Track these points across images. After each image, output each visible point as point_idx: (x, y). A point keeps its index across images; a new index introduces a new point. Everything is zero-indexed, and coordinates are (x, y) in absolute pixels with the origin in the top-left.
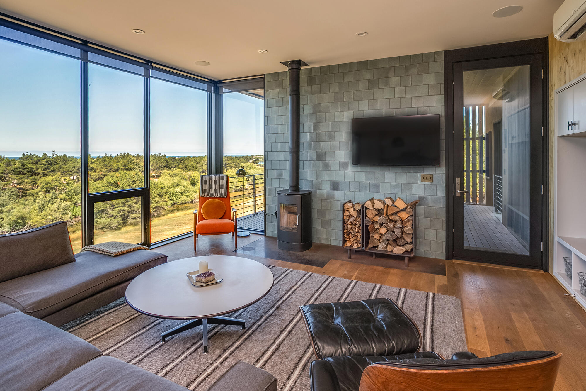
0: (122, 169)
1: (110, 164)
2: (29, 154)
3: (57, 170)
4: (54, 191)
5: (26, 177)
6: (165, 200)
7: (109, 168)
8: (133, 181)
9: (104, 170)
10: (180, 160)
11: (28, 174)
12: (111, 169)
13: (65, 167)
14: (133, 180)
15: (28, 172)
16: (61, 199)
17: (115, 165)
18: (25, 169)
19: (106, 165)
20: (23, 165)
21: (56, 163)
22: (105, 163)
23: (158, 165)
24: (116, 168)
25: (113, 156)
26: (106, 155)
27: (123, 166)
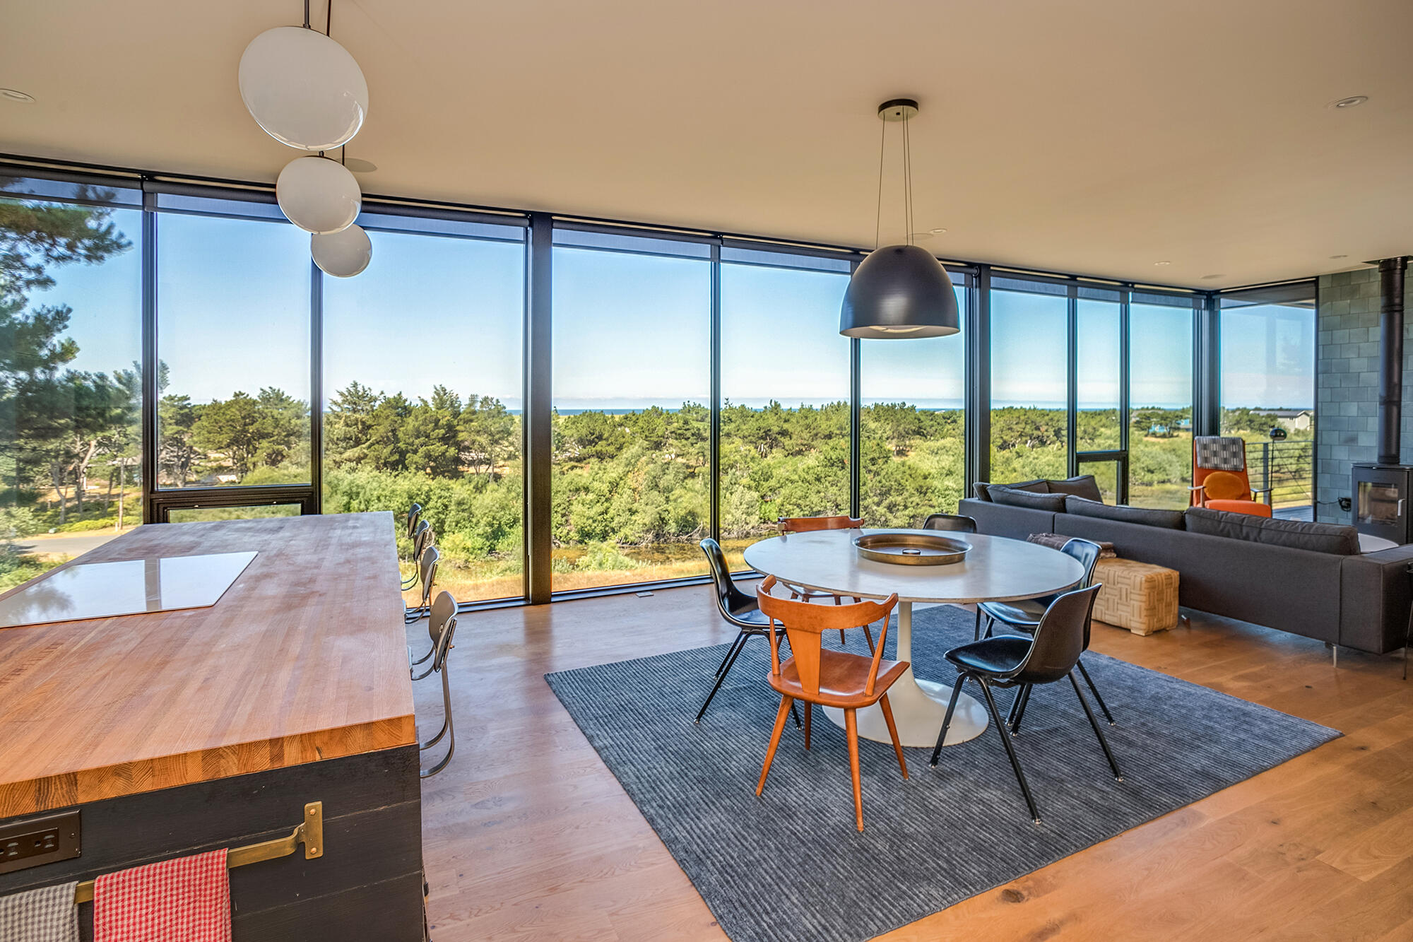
0: (836, 434)
1: (815, 424)
2: (692, 405)
3: (732, 432)
4: (734, 470)
5: (689, 445)
6: (931, 502)
7: (815, 432)
8: (873, 459)
9: (806, 435)
10: (944, 418)
11: (692, 440)
12: (816, 435)
13: (744, 427)
14: (871, 456)
15: (693, 435)
16: (744, 486)
17: (824, 427)
18: (688, 429)
19: (808, 427)
20: (686, 422)
21: (730, 420)
22: (807, 422)
23: (901, 428)
24: (827, 433)
25: (814, 407)
26: (802, 406)
27: (838, 429)
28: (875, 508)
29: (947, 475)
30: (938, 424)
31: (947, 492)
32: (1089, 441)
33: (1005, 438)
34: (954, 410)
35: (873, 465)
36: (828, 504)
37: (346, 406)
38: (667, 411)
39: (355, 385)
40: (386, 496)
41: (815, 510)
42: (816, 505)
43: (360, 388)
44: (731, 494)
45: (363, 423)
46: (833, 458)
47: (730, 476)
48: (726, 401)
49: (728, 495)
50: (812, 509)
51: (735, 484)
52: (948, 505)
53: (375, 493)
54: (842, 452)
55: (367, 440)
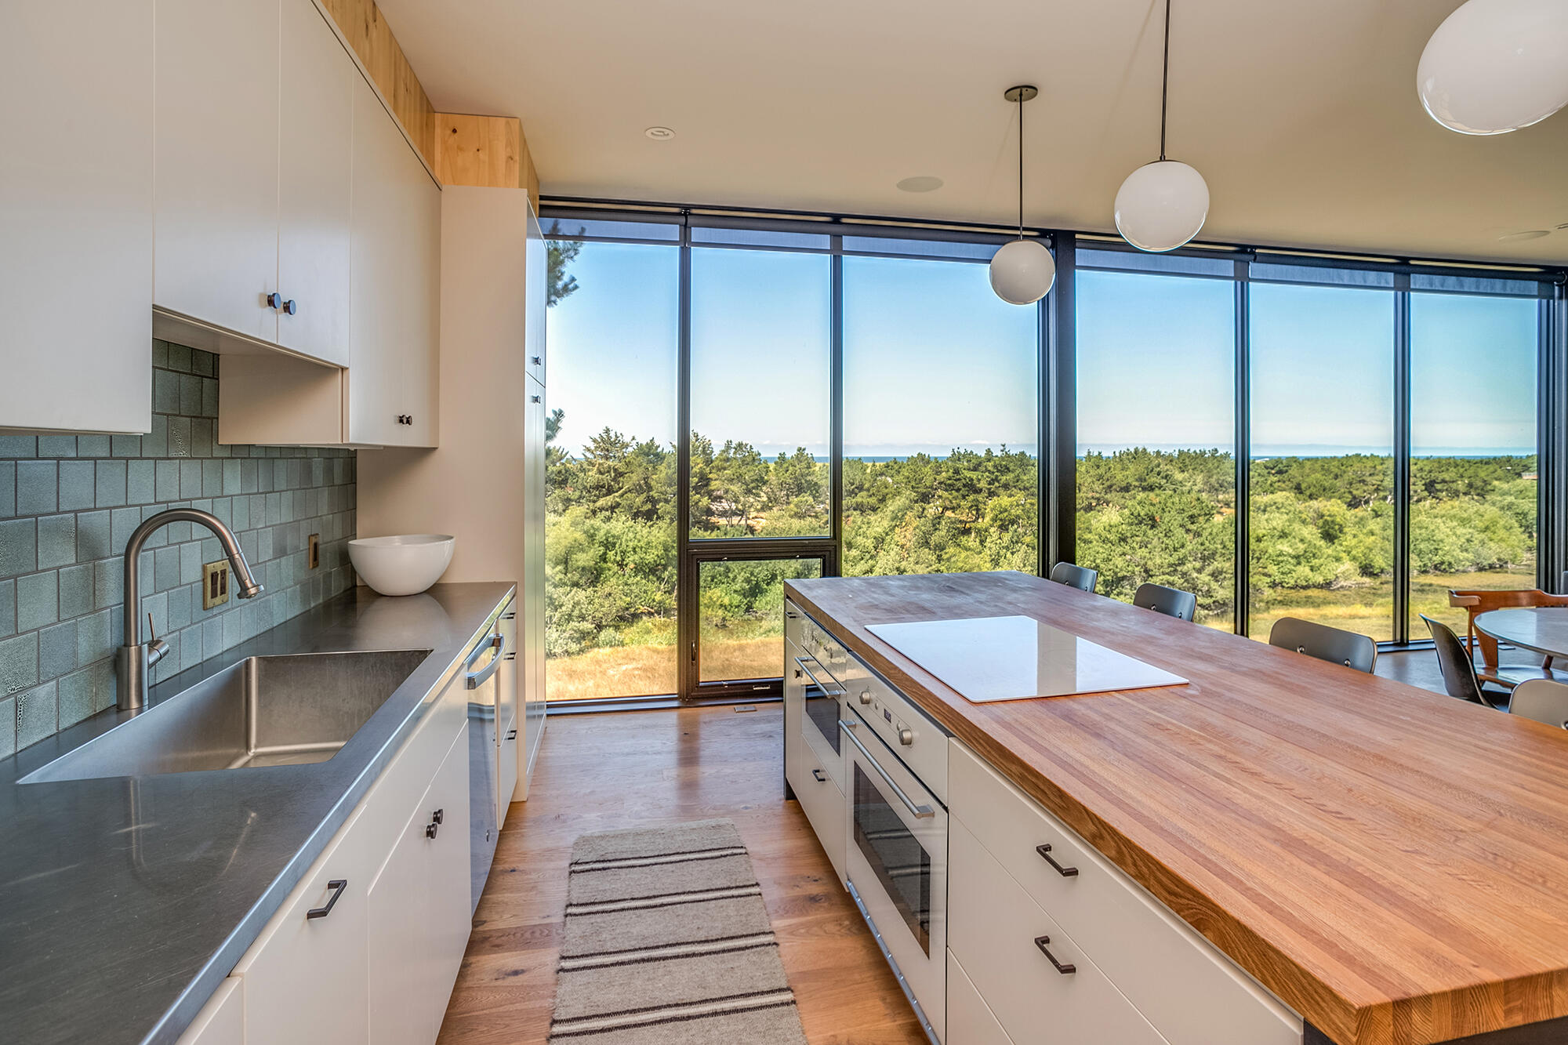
28: (1195, 575)
29: (1281, 537)
30: (1259, 475)
31: (1280, 559)
32: (1476, 497)
33: (1355, 492)
34: (1280, 458)
35: (1192, 523)
36: (1137, 569)
37: (598, 453)
38: (936, 458)
39: (607, 431)
40: (642, 547)
41: (1119, 575)
42: (1121, 570)
43: (612, 434)
44: (1013, 553)
45: (615, 470)
46: (1142, 514)
47: (1011, 533)
48: (1002, 448)
49: (1009, 555)
50: (1116, 573)
51: (1017, 542)
52: (1283, 573)
53: (631, 544)
54: (1152, 508)
55: (620, 489)
